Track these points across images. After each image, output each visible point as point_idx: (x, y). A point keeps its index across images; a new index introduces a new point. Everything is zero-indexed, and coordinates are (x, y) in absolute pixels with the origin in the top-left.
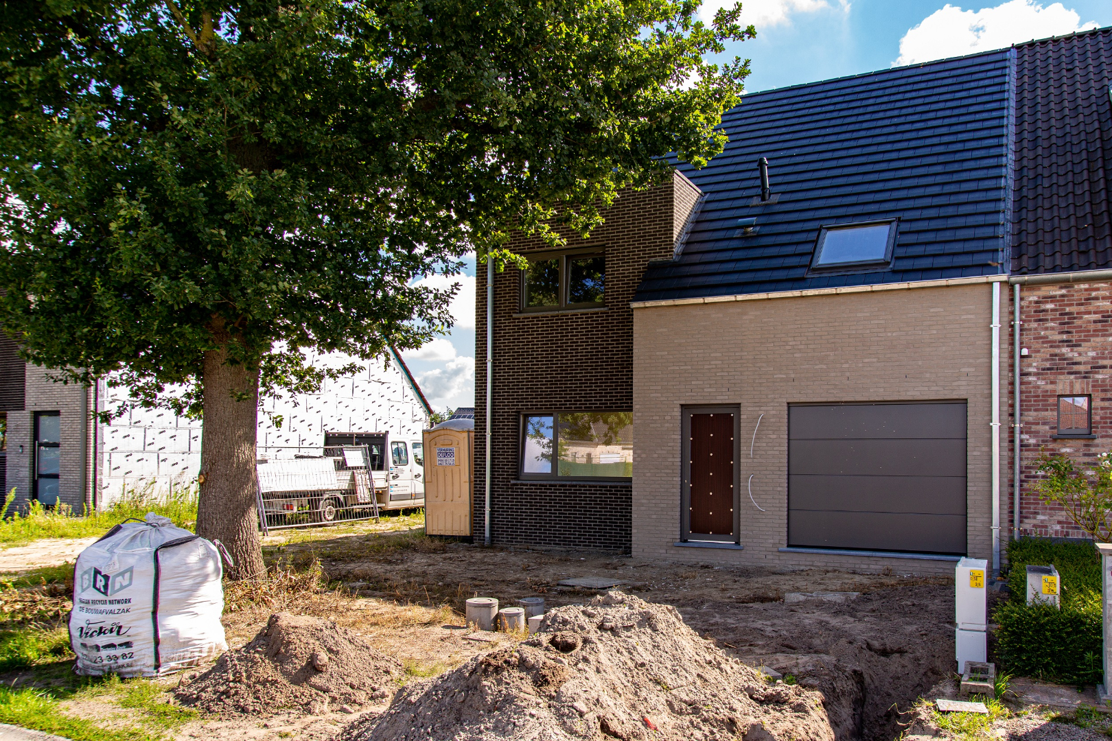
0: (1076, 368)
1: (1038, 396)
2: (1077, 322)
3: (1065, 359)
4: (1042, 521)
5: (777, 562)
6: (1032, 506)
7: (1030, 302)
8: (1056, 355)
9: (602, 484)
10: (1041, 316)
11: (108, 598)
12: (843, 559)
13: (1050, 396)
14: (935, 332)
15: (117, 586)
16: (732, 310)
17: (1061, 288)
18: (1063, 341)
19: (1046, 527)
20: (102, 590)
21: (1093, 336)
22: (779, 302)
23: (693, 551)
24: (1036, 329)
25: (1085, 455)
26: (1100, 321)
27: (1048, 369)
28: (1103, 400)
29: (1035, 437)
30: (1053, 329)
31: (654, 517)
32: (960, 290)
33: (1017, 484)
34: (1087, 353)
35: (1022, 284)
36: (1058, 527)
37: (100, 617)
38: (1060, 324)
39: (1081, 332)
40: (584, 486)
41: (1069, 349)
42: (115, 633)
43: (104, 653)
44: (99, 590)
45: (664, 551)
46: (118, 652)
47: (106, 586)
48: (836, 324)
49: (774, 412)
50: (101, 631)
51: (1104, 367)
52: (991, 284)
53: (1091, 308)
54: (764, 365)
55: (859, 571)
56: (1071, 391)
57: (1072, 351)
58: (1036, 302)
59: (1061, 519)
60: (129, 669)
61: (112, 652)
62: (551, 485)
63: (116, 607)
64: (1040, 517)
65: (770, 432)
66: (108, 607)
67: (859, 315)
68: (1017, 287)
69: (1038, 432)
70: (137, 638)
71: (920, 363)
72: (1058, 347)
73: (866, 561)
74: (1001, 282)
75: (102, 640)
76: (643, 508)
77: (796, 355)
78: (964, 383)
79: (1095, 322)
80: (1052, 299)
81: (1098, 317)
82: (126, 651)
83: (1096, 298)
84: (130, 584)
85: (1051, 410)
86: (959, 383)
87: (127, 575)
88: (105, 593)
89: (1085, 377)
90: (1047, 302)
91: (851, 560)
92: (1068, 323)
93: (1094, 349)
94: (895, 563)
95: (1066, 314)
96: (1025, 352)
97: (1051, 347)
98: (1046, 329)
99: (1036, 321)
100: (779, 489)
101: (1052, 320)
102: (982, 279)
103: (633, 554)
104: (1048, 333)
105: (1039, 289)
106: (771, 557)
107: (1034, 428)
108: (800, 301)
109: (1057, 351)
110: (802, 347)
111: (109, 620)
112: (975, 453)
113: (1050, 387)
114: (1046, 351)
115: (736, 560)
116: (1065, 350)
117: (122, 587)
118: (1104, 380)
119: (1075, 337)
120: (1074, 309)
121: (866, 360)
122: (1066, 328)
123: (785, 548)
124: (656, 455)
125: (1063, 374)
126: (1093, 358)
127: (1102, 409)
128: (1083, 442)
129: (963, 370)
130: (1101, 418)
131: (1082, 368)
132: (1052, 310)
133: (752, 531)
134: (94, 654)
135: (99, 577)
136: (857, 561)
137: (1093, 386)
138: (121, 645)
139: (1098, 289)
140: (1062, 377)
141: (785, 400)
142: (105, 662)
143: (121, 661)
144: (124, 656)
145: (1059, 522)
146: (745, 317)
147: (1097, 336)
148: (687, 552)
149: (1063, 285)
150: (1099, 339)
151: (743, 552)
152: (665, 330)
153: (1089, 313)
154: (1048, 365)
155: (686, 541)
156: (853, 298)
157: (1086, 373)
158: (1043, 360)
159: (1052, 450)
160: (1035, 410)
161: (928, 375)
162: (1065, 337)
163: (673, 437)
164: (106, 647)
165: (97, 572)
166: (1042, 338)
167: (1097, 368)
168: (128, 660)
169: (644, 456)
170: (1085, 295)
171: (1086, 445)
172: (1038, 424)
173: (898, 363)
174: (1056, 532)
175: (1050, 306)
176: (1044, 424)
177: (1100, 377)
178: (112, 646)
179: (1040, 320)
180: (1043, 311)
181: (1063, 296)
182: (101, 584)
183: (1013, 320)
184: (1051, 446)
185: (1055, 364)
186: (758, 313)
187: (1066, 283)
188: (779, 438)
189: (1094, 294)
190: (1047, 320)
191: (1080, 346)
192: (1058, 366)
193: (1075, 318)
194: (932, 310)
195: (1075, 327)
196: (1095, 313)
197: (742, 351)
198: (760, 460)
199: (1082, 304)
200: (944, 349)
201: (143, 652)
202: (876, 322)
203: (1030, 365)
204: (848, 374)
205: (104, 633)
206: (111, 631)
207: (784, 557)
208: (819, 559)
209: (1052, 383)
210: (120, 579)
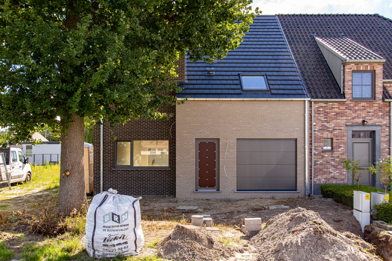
0: (329, 129)
1: (318, 138)
2: (329, 115)
3: (326, 127)
4: (319, 178)
5: (233, 196)
6: (316, 174)
7: (316, 108)
8: (323, 125)
9: (155, 169)
10: (319, 112)
11: (120, 225)
12: (257, 194)
13: (322, 138)
14: (287, 116)
15: (123, 219)
16: (216, 103)
17: (325, 104)
18: (325, 121)
19: (320, 180)
20: (117, 221)
21: (333, 119)
22: (234, 102)
23: (201, 194)
24: (317, 116)
25: (331, 157)
26: (335, 115)
27: (321, 129)
28: (336, 140)
29: (317, 151)
30: (322, 117)
31: (186, 182)
32: (295, 102)
33: (313, 167)
34: (331, 125)
35: (314, 102)
36: (324, 180)
37: (116, 233)
38: (325, 115)
39: (330, 118)
40: (151, 170)
41: (327, 123)
42: (121, 239)
43: (117, 247)
44: (116, 221)
45: (189, 195)
46: (123, 246)
47: (119, 220)
48: (254, 111)
49: (232, 142)
50: (116, 238)
51: (336, 129)
52: (305, 101)
53: (333, 111)
54: (228, 124)
55: (262, 198)
56: (327, 137)
57: (328, 124)
58: (318, 108)
59: (325, 177)
60: (127, 253)
61: (120, 246)
62: (131, 170)
63: (123, 228)
64: (319, 177)
65: (231, 149)
66: (120, 228)
67: (262, 108)
68: (313, 102)
69: (318, 150)
70: (129, 240)
71: (282, 126)
72: (324, 122)
73: (265, 194)
74: (308, 101)
75: (116, 242)
76: (180, 179)
77: (240, 121)
78: (296, 133)
79: (334, 115)
80: (322, 107)
81: (335, 114)
82: (125, 245)
83: (334, 108)
84: (128, 218)
85: (322, 143)
86: (295, 133)
87: (126, 214)
88: (119, 222)
89: (331, 132)
90: (320, 108)
91: (260, 194)
92: (327, 115)
93: (334, 124)
94: (274, 194)
95: (326, 112)
96: (315, 124)
97: (322, 122)
98: (320, 116)
99: (317, 114)
100: (234, 170)
101: (322, 114)
102: (303, 99)
103: (177, 196)
104: (321, 118)
105: (318, 104)
106: (231, 195)
107: (317, 148)
108: (241, 102)
109: (323, 124)
110: (242, 118)
111: (120, 234)
112: (300, 157)
113: (321, 135)
114: (320, 124)
115: (218, 196)
116: (326, 124)
117: (125, 220)
118: (336, 134)
119: (328, 120)
120: (328, 111)
121: (264, 124)
122: (326, 117)
123: (236, 191)
124: (186, 158)
125: (325, 131)
126: (334, 126)
127: (336, 142)
128: (331, 153)
129: (296, 129)
130: (336, 145)
131: (330, 130)
132: (322, 111)
133: (224, 185)
134: (113, 248)
135: (115, 216)
136: (262, 194)
137: (334, 135)
138: (123, 243)
139: (334, 105)
140: (325, 132)
141: (236, 138)
142: (117, 251)
143: (124, 250)
144: (125, 248)
145: (324, 178)
146: (221, 107)
147: (335, 120)
148: (199, 195)
149: (325, 103)
150: (335, 121)
151: (221, 193)
152: (189, 109)
153: (332, 112)
154: (321, 128)
155: (197, 190)
156: (260, 102)
157: (332, 131)
158: (319, 127)
159: (322, 155)
160: (317, 143)
161: (285, 130)
162: (325, 119)
163: (193, 151)
164: (118, 245)
165: (113, 214)
166: (319, 119)
167: (335, 130)
168: (126, 249)
169: (181, 158)
170: (331, 106)
171: (331, 154)
172: (318, 147)
173: (275, 126)
174: (323, 182)
175: (321, 109)
176: (320, 147)
177: (335, 132)
178: (120, 244)
179: (319, 114)
180: (319, 111)
181: (325, 106)
182: (116, 218)
183: (311, 113)
184: (322, 154)
185: (323, 128)
186: (226, 105)
187: (326, 102)
188: (234, 151)
189: (334, 106)
190: (320, 114)
191: (330, 122)
192: (324, 129)
193: (328, 114)
194: (286, 108)
195: (328, 116)
196: (334, 112)
197: (220, 119)
198: (227, 159)
199: (330, 109)
200: (290, 121)
201: (132, 245)
202: (268, 111)
203: (316, 128)
204: (258, 129)
205: (117, 239)
206: (120, 238)
207: (236, 194)
208: (249, 195)
209: (322, 134)
210: (124, 216)
